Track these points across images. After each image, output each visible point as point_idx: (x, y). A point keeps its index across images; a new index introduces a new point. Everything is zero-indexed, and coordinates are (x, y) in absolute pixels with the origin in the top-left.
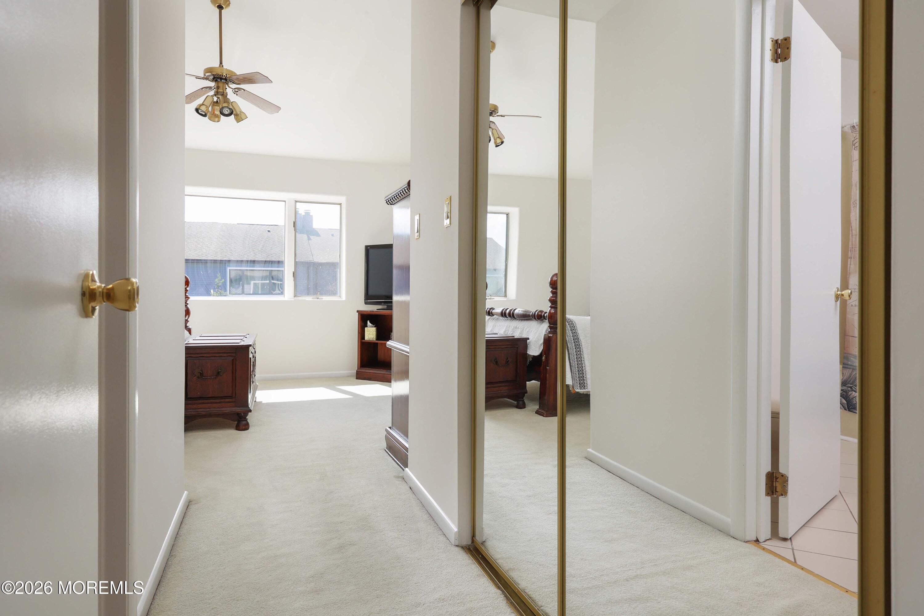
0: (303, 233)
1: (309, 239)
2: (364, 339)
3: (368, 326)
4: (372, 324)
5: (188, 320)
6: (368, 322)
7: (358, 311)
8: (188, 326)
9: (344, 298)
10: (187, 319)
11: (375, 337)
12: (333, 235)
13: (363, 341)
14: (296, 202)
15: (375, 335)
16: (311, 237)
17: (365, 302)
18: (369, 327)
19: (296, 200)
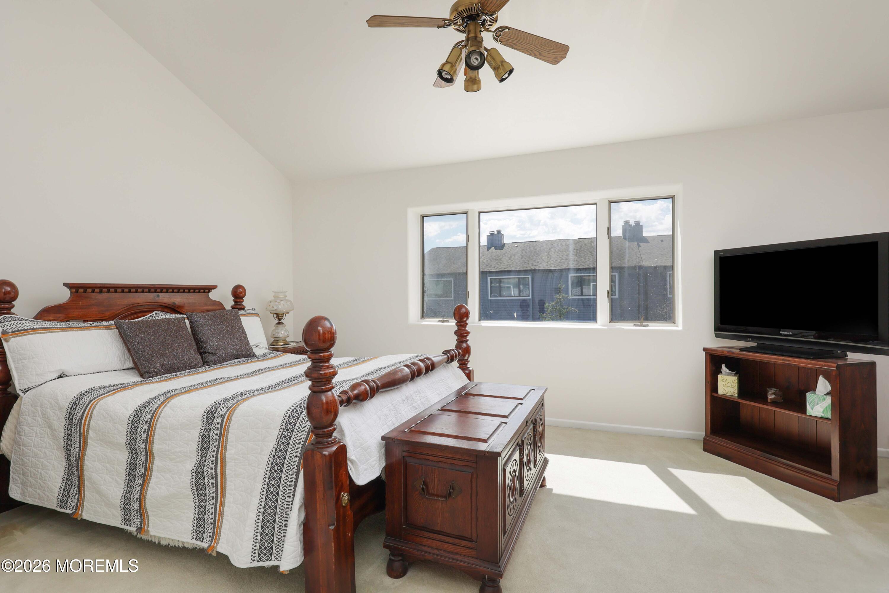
0: (634, 242)
1: (639, 246)
2: (717, 393)
3: (723, 372)
4: (729, 370)
5: (469, 360)
6: (723, 366)
7: (704, 349)
8: (469, 368)
9: (680, 328)
10: (467, 359)
11: (736, 392)
12: (662, 241)
13: (715, 395)
14: (611, 202)
15: (736, 388)
16: (641, 244)
17: (715, 333)
18: (725, 375)
19: (609, 200)
